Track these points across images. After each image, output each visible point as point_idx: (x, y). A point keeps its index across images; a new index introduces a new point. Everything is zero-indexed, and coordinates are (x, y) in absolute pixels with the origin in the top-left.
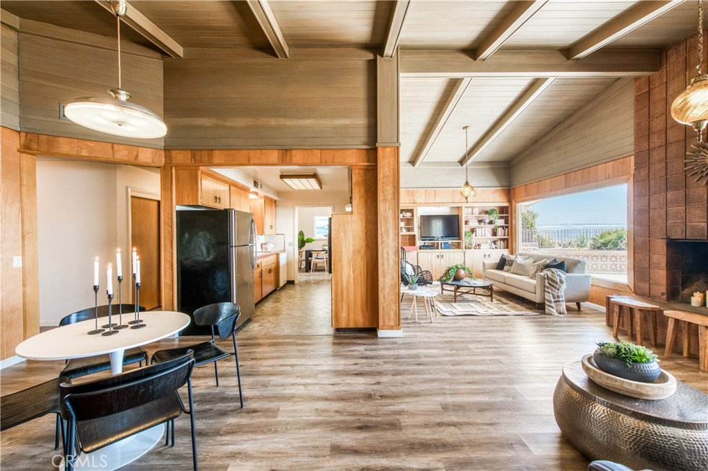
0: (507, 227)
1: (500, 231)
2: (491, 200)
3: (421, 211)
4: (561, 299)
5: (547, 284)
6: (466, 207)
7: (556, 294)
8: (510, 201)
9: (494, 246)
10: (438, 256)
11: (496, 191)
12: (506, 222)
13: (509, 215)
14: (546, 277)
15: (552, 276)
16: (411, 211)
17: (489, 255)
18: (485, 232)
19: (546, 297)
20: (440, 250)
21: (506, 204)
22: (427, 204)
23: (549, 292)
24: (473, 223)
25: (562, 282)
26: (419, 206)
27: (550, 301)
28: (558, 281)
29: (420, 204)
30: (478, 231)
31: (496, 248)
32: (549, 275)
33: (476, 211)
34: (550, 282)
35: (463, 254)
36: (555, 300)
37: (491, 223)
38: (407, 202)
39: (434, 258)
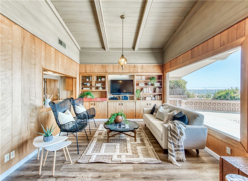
0: (161, 87)
1: (157, 90)
2: (152, 71)
3: (111, 77)
4: (181, 149)
5: (170, 136)
6: (137, 75)
7: (176, 144)
8: (163, 72)
9: (154, 98)
10: (120, 104)
11: (155, 66)
12: (161, 85)
13: (163, 80)
14: (169, 129)
15: (174, 128)
16: (104, 77)
17: (150, 104)
18: (149, 90)
19: (169, 146)
20: (121, 101)
21: (161, 74)
22: (114, 73)
23: (170, 143)
24: (142, 85)
25: (181, 134)
26: (109, 74)
27: (171, 151)
28: (179, 133)
29: (110, 73)
30: (145, 89)
31: (155, 99)
32: (172, 128)
33: (144, 78)
34: (172, 133)
35: (135, 103)
36: (175, 149)
37: (152, 85)
38: (102, 72)
39: (117, 105)
